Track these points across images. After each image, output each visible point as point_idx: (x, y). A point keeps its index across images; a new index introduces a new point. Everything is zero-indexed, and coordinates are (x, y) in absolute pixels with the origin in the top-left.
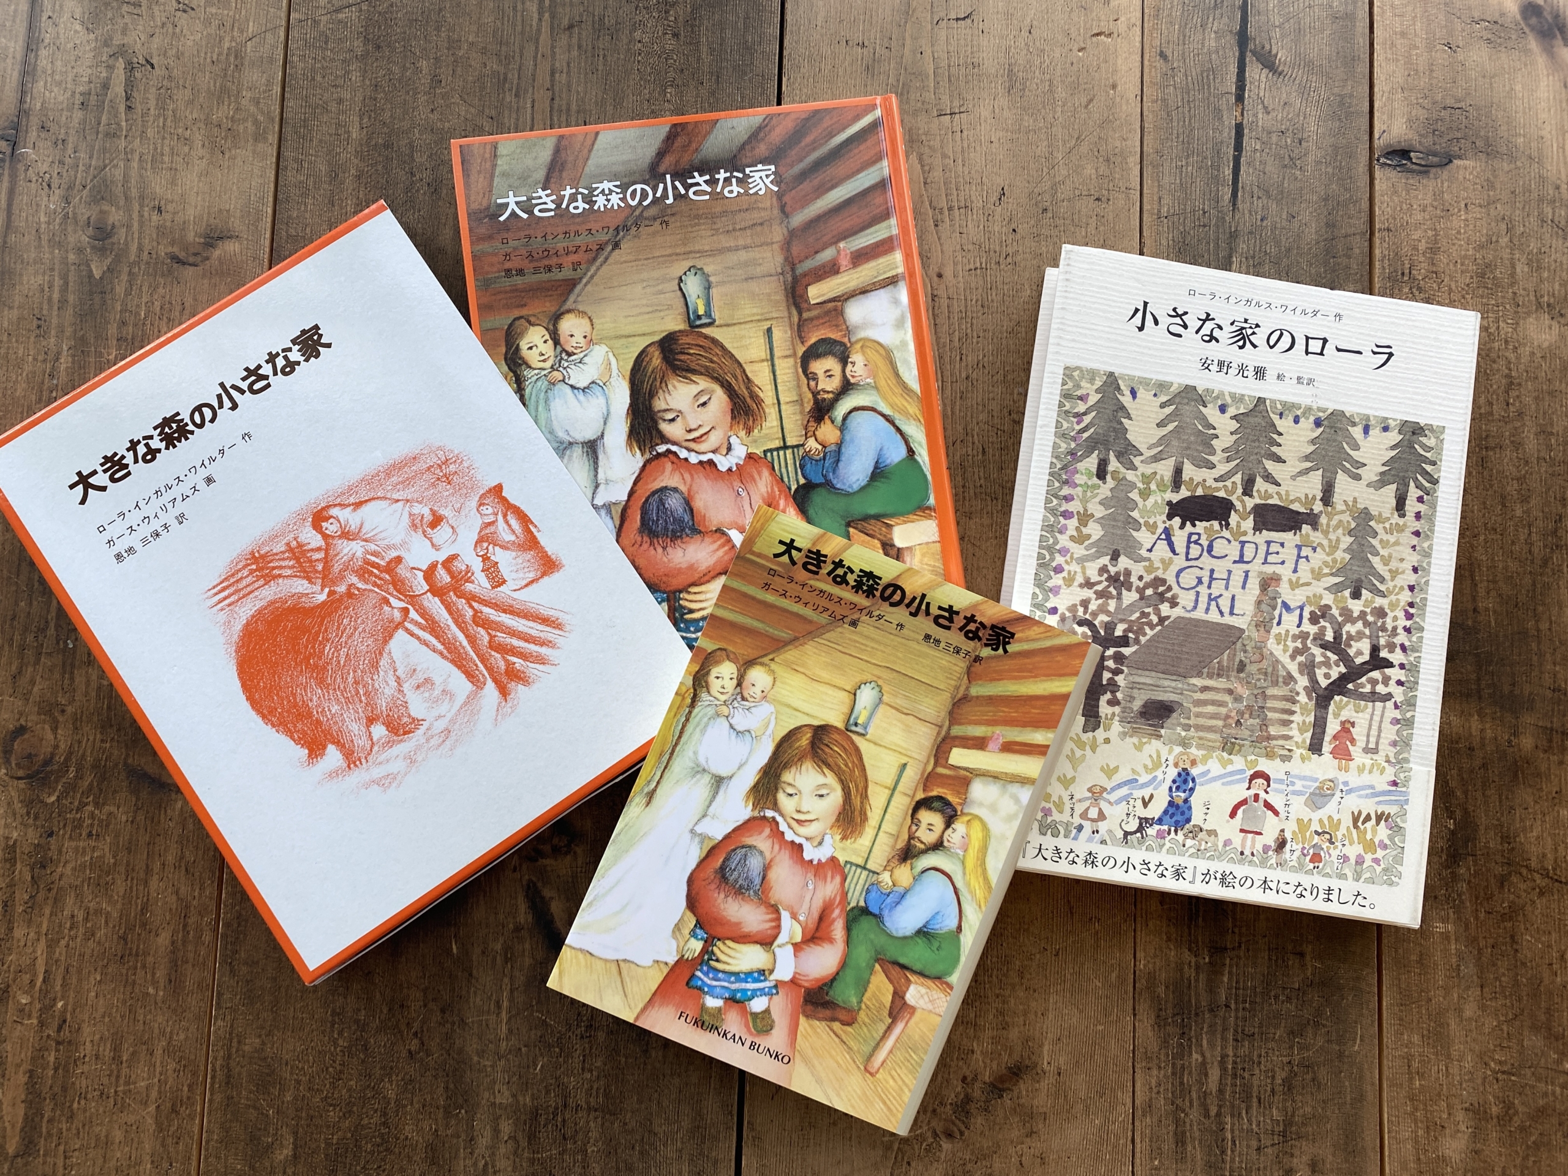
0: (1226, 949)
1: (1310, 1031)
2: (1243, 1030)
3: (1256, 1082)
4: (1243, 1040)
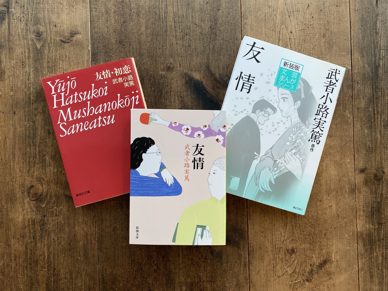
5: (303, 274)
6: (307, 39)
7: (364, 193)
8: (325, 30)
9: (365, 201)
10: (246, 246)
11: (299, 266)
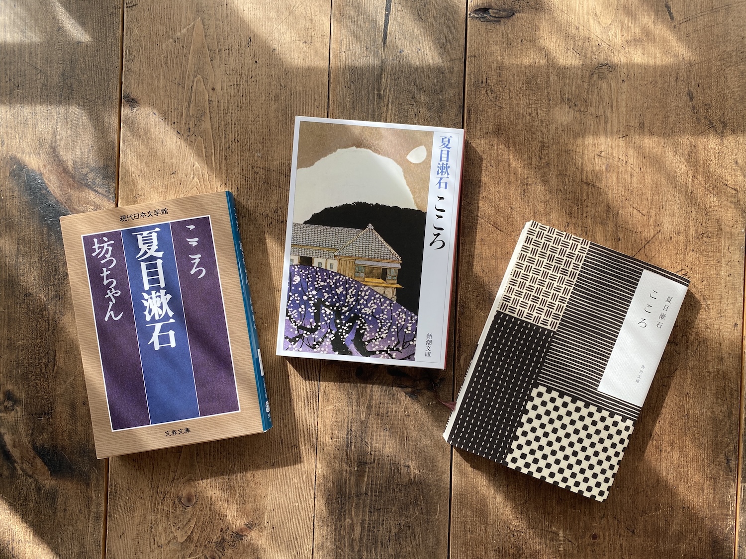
0: (366, 463)
1: (411, 508)
2: (374, 507)
3: (380, 534)
4: (374, 512)
5: (205, 546)
6: (243, 103)
7: (335, 401)
8: (279, 87)
9: (337, 417)
10: (101, 483)
11: (200, 529)
